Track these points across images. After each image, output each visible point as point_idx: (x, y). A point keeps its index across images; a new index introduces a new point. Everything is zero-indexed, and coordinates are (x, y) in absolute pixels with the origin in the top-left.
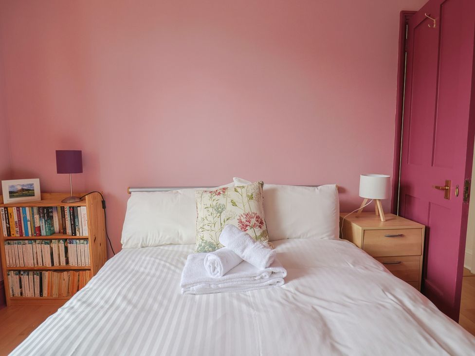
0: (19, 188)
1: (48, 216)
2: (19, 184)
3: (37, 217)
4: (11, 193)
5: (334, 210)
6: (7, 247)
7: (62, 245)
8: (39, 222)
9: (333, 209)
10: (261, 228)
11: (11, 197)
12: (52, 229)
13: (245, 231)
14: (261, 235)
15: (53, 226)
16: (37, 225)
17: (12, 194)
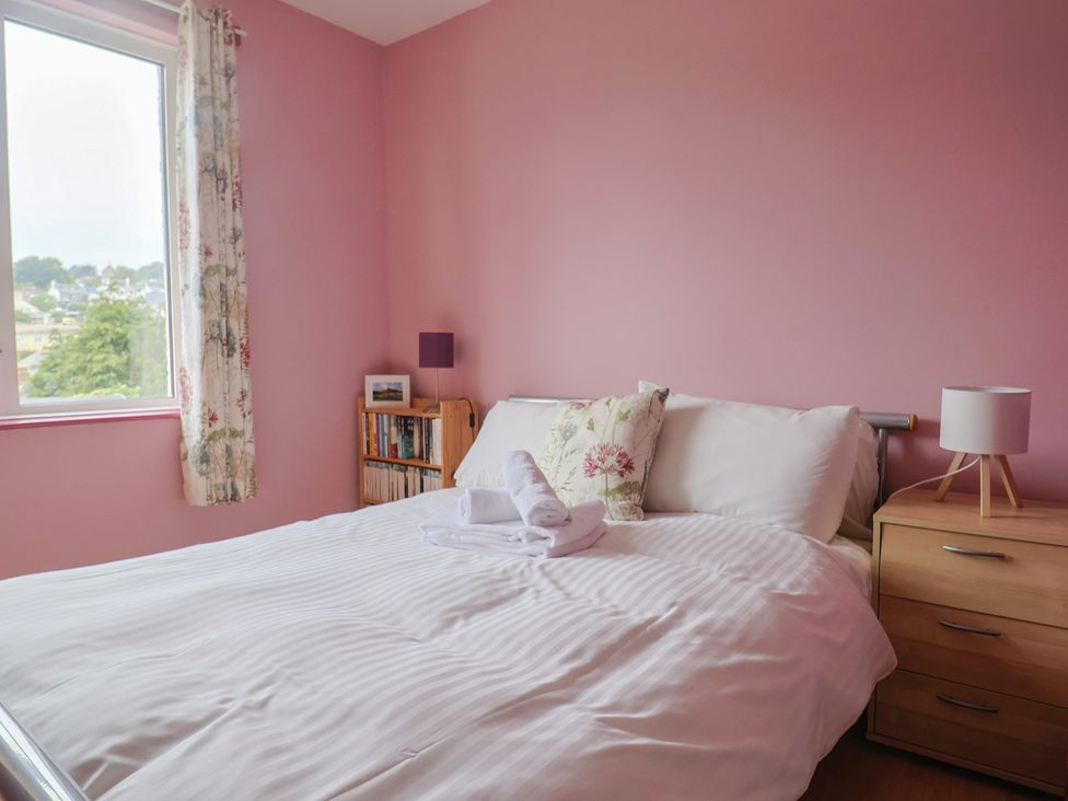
0: (385, 387)
1: (406, 429)
2: (385, 381)
3: (394, 429)
4: (375, 393)
5: (822, 465)
6: (366, 468)
7: (418, 476)
8: (396, 438)
9: (820, 461)
10: (622, 476)
11: (375, 398)
12: (410, 450)
13: (591, 476)
14: (618, 489)
15: (412, 446)
16: (393, 442)
17: (377, 395)
